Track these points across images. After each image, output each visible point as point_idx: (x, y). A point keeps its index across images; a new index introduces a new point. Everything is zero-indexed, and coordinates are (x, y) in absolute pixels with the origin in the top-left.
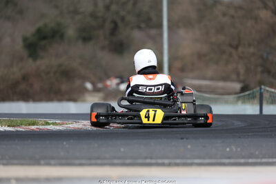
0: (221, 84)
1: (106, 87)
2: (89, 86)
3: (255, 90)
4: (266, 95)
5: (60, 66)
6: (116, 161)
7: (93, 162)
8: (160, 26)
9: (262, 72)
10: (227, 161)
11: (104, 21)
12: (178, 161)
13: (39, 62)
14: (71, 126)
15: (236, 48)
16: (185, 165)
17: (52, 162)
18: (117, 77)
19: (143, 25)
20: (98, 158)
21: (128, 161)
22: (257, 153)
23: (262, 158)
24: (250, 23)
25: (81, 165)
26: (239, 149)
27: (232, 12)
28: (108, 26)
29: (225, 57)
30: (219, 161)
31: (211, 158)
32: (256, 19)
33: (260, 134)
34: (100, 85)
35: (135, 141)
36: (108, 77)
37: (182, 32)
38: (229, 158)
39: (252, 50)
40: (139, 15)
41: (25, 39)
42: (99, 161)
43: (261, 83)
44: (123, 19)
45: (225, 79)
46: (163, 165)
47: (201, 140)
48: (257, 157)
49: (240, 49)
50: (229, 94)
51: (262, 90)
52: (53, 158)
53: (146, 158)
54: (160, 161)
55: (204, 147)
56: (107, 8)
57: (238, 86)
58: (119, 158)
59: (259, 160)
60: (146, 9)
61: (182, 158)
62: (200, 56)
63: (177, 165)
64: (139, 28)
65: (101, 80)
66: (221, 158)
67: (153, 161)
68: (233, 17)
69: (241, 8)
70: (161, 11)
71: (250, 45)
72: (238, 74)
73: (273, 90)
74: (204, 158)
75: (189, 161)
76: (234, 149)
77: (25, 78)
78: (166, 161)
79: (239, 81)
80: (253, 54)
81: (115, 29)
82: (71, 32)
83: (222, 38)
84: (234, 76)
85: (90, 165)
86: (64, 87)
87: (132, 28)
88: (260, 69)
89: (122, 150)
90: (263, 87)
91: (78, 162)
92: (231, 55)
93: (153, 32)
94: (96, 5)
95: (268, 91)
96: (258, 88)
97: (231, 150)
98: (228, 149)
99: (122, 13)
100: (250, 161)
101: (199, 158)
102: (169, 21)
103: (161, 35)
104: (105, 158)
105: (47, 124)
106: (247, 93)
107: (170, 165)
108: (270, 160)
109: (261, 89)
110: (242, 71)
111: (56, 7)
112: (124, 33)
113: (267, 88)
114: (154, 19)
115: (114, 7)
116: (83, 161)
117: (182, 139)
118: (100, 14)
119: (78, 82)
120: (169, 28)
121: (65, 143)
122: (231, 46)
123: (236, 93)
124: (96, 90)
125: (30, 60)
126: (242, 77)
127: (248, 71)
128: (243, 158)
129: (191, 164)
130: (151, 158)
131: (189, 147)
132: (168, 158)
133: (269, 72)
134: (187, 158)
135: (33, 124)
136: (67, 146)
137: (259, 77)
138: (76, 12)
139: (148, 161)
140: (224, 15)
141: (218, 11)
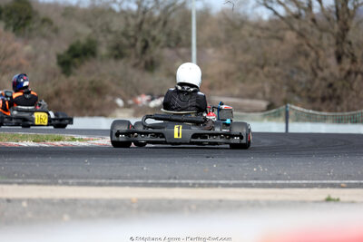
0: (247, 102)
1: (136, 103)
2: (120, 102)
3: (281, 108)
4: (291, 114)
5: (92, 82)
6: (138, 181)
7: (113, 181)
8: (189, 45)
9: (288, 91)
10: (254, 182)
11: (136, 40)
12: (202, 182)
13: (72, 78)
14: (96, 142)
15: (262, 67)
16: (209, 186)
18: (147, 94)
19: (173, 44)
20: (119, 178)
21: (150, 181)
22: (285, 173)
24: (275, 43)
25: (100, 185)
26: (266, 169)
27: (258, 32)
28: (139, 45)
29: (251, 75)
30: (245, 182)
31: (236, 179)
32: (281, 39)
34: (130, 102)
35: (159, 159)
36: (139, 94)
37: (210, 51)
38: (256, 179)
39: (277, 70)
40: (169, 35)
41: (59, 57)
42: (120, 181)
43: (286, 102)
45: (252, 97)
46: (187, 185)
47: (227, 159)
48: (285, 179)
49: (266, 69)
50: (255, 111)
51: (288, 109)
53: (169, 178)
54: (183, 181)
55: (230, 166)
57: (264, 104)
58: (140, 178)
59: (287, 182)
60: (175, 28)
61: (207, 178)
62: (228, 75)
63: (202, 186)
64: (169, 46)
65: (132, 97)
66: (246, 179)
67: (177, 181)
68: (259, 37)
70: (190, 31)
71: (276, 65)
72: (264, 93)
73: (298, 108)
74: (230, 179)
75: (214, 182)
76: (261, 169)
77: (57, 94)
78: (190, 182)
79: (264, 99)
80: (279, 74)
81: (146, 47)
82: (103, 50)
83: (249, 57)
84: (260, 95)
85: (111, 185)
86: (96, 103)
87: (162, 47)
88: (285, 88)
89: (145, 168)
90: (289, 105)
91: (97, 181)
92: (257, 74)
93: (183, 51)
94: (128, 25)
95: (293, 109)
96: (284, 107)
97: (258, 169)
98: (255, 169)
99: (154, 33)
101: (226, 178)
102: (198, 40)
103: (190, 54)
104: (126, 178)
105: (73, 139)
106: (273, 111)
107: (194, 186)
109: (287, 107)
110: (268, 90)
111: (90, 26)
112: (155, 52)
113: (293, 107)
114: (184, 37)
115: (145, 26)
116: (103, 181)
117: (208, 157)
118: (132, 33)
119: (109, 98)
120: (198, 47)
121: (86, 161)
122: (257, 65)
123: (262, 111)
124: (127, 106)
125: (63, 77)
126: (268, 96)
127: (273, 89)
128: (271, 179)
129: (217, 185)
130: (175, 178)
131: (215, 166)
132: (192, 178)
133: (294, 91)
134: (212, 179)
135: (59, 140)
136: (89, 164)
137: (284, 95)
138: (109, 31)
139: (171, 181)
140: (251, 35)
141: (245, 31)
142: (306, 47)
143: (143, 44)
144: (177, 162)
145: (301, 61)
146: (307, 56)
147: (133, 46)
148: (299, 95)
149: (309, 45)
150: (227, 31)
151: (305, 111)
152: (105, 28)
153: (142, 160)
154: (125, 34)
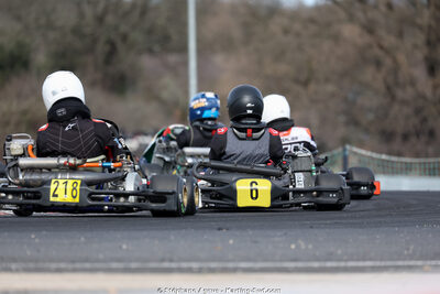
3: (335, 152)
4: (352, 160)
5: (25, 113)
6: (115, 265)
7: (78, 265)
8: (184, 49)
9: (347, 124)
10: (292, 265)
11: (95, 41)
12: (213, 265)
15: (305, 84)
16: (225, 270)
17: (14, 266)
19: (157, 48)
20: (87, 260)
21: (134, 265)
22: (339, 252)
23: (346, 261)
24: (327, 45)
25: (59, 271)
26: (310, 246)
27: (297, 27)
28: (101, 48)
30: (278, 265)
31: (266, 260)
32: (336, 38)
33: (344, 221)
35: (145, 233)
37: (219, 59)
38: (295, 260)
39: (330, 88)
40: (150, 32)
42: (87, 265)
43: (345, 141)
44: (125, 38)
46: (190, 271)
47: (251, 232)
48: (340, 260)
49: (312, 87)
51: (347, 153)
52: (14, 260)
53: (163, 260)
54: (184, 265)
55: (256, 242)
56: (100, 19)
58: (119, 260)
59: (342, 264)
60: (161, 21)
61: (220, 260)
63: (212, 271)
64: (150, 51)
66: (281, 261)
67: (174, 265)
68: (298, 35)
69: (312, 21)
70: (185, 25)
71: (327, 80)
73: (363, 152)
74: (255, 260)
75: (231, 265)
76: (303, 246)
78: (195, 265)
80: (333, 95)
81: (112, 51)
82: (40, 58)
83: (283, 68)
85: (74, 270)
87: (140, 53)
88: (342, 119)
89: (124, 247)
90: (348, 147)
91: (54, 266)
93: (173, 58)
94: (82, 15)
95: (355, 153)
96: (340, 149)
97: (298, 247)
98: (293, 246)
99: (123, 28)
100: (329, 264)
101: (248, 259)
102: (199, 41)
103: (186, 64)
104: (98, 261)
107: (200, 271)
108: (361, 264)
109: (345, 150)
111: (18, 18)
112: (126, 60)
113: (355, 149)
115: (110, 19)
116: (63, 265)
117: (220, 229)
118: (88, 30)
120: (200, 52)
121: (33, 236)
122: (297, 81)
127: (323, 120)
128: (318, 260)
129: (235, 270)
130: (171, 261)
131: (231, 242)
132: (197, 260)
133: (353, 122)
134: (228, 261)
136: (37, 240)
137: (342, 131)
138: (50, 26)
139: (166, 265)
140: (286, 32)
141: (275, 26)
142: (377, 51)
143: (107, 48)
144: (172, 238)
145: (368, 74)
146: (378, 64)
147: (90, 50)
148: (367, 131)
149: (381, 47)
150: (245, 25)
151: (375, 155)
152: (43, 21)
153: (119, 235)
154: (77, 31)
